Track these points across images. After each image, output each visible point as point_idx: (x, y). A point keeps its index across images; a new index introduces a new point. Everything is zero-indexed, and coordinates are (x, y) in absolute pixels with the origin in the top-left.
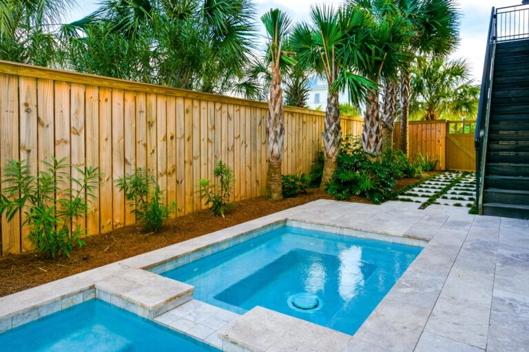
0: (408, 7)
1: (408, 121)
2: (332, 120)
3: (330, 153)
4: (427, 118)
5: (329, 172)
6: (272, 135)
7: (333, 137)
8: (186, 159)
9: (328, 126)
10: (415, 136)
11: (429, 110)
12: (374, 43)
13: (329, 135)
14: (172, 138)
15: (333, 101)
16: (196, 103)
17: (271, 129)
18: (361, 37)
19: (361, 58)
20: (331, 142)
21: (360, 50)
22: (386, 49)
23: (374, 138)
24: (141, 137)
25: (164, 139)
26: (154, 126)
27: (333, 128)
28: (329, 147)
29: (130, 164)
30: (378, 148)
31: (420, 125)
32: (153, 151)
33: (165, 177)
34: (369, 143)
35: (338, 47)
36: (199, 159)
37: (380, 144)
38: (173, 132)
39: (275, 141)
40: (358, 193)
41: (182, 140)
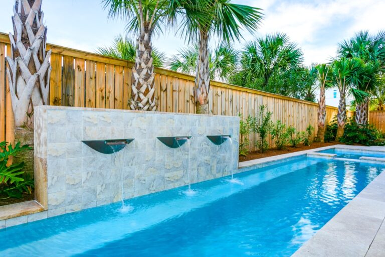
0: (376, 52)
1: (369, 110)
2: (342, 110)
3: (341, 125)
4: (378, 109)
5: (340, 133)
6: (321, 116)
7: (343, 118)
9: (340, 112)
10: (372, 119)
11: (380, 104)
12: (366, 75)
13: (341, 117)
15: (343, 101)
17: (320, 114)
18: (359, 72)
19: (360, 82)
20: (342, 120)
21: (359, 78)
22: (371, 77)
23: (363, 118)
24: (284, 116)
25: (288, 117)
27: (343, 113)
28: (340, 122)
30: (365, 123)
31: (375, 113)
34: (360, 120)
35: (347, 77)
37: (366, 121)
38: (290, 114)
39: (323, 118)
40: (358, 142)
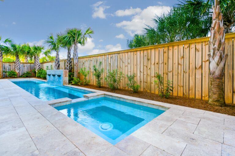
8: (164, 72)
14: (157, 64)
16: (171, 48)
25: (154, 64)
26: (150, 60)
29: (142, 73)
32: (150, 68)
33: (154, 78)
36: (172, 72)
38: (158, 61)
41: (162, 64)
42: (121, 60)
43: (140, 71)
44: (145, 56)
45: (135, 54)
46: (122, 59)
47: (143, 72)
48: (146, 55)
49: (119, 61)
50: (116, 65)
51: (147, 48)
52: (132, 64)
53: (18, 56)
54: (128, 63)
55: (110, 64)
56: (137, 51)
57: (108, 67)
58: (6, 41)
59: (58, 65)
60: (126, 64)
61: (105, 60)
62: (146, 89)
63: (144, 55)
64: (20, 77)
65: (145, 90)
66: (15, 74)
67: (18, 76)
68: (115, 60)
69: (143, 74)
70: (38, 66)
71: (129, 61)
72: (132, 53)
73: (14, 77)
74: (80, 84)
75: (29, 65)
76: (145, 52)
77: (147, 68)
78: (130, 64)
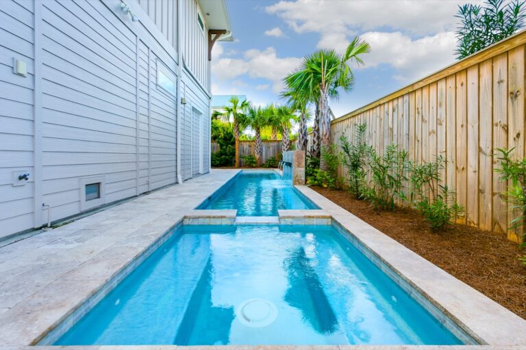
29: (485, 154)
32: (519, 135)
42: (418, 113)
43: (480, 150)
44: (500, 82)
45: (459, 85)
46: (420, 110)
47: (488, 151)
48: (504, 77)
49: (412, 119)
50: (405, 131)
51: (506, 47)
52: (451, 122)
53: (258, 129)
54: (439, 122)
55: (392, 130)
56: (466, 70)
57: (386, 140)
58: (242, 106)
59: (302, 142)
60: (432, 126)
61: (381, 120)
62: (504, 227)
63: (496, 80)
64: (262, 166)
65: (497, 226)
66: (254, 161)
67: (258, 164)
68: (403, 115)
69: (489, 159)
70: (285, 145)
71: (442, 111)
72: (451, 82)
73: (253, 167)
74: (325, 186)
75: (276, 144)
76: (500, 65)
77: (507, 131)
78: (444, 124)
